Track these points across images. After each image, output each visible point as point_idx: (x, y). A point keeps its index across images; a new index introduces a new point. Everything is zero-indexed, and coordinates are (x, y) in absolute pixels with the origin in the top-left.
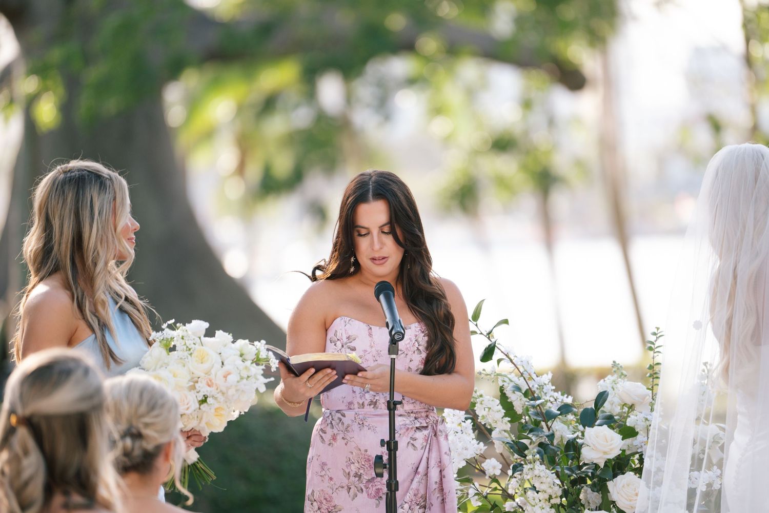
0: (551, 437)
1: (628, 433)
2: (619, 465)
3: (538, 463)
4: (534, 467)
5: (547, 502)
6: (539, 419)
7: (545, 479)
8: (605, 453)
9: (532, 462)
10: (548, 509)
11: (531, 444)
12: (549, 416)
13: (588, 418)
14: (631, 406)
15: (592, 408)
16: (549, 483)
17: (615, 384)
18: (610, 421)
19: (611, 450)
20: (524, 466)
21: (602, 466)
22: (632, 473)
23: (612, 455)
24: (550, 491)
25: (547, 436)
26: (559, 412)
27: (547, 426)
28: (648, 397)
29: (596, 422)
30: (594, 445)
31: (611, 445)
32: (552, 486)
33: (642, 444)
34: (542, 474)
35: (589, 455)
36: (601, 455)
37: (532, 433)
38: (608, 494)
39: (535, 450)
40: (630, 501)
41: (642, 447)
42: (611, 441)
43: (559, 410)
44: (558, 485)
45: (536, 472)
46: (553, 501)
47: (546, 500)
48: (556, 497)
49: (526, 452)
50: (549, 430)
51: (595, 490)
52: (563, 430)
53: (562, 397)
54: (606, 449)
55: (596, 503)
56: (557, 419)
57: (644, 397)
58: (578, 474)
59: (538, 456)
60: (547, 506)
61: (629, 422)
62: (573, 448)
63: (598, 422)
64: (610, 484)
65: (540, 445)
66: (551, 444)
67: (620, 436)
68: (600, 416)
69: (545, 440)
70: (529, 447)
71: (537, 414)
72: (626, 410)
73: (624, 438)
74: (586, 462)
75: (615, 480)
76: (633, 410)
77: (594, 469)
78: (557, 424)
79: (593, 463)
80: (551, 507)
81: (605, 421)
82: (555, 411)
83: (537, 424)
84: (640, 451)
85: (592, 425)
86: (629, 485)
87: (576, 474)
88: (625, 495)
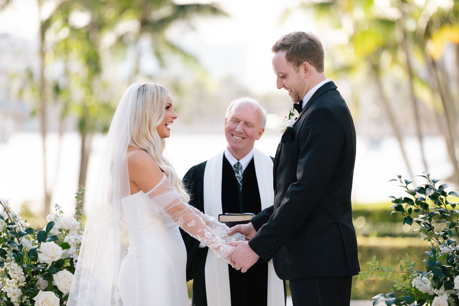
0: (21, 247)
1: (66, 246)
2: (58, 265)
3: (13, 262)
4: (10, 264)
5: (16, 285)
6: (14, 236)
7: (16, 271)
8: (52, 258)
9: (10, 261)
10: (17, 289)
11: (8, 250)
12: (20, 235)
13: (42, 237)
14: (68, 231)
15: (44, 231)
16: (19, 274)
17: (57, 217)
18: (55, 238)
19: (56, 256)
20: (5, 263)
21: (50, 265)
22: (65, 270)
23: (56, 260)
24: (18, 278)
25: (19, 246)
26: (26, 233)
27: (18, 240)
28: (77, 226)
29: (46, 239)
30: (46, 252)
31: (56, 253)
32: (20, 276)
33: (73, 253)
34: (15, 269)
35: (42, 258)
36: (50, 259)
37: (9, 244)
38: (53, 281)
39: (12, 254)
40: (66, 286)
41: (72, 255)
42: (56, 251)
43: (25, 231)
44: (23, 275)
45: (12, 267)
46: (20, 284)
47: (16, 283)
48: (22, 282)
49: (7, 255)
50: (19, 243)
51: (45, 279)
52: (28, 243)
53: (25, 223)
54: (53, 256)
55: (44, 286)
56: (24, 237)
57: (75, 226)
58: (36, 269)
59: (13, 258)
60: (17, 287)
61: (66, 240)
62: (34, 254)
63: (48, 239)
64: (54, 276)
65: (14, 251)
66: (21, 251)
67: (61, 248)
68: (49, 236)
69: (17, 248)
70: (8, 252)
71: (12, 233)
72: (64, 232)
73: (63, 249)
74: (41, 262)
75: (57, 273)
76: (68, 233)
77: (45, 267)
78: (23, 240)
79: (44, 263)
80: (19, 288)
81: (52, 238)
82: (24, 232)
83: (12, 239)
84: (71, 257)
85: (44, 241)
86: (65, 277)
87: (34, 269)
88: (62, 283)
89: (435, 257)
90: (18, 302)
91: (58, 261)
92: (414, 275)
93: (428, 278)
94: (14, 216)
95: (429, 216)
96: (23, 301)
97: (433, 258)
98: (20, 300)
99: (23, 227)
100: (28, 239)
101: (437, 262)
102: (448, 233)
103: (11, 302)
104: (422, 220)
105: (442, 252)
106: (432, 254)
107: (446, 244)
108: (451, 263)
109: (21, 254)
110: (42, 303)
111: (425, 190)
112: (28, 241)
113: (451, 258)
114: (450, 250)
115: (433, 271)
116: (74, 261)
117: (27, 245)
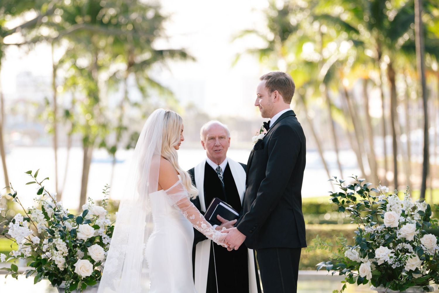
0: (65, 228)
1: (96, 227)
2: (91, 241)
3: (59, 238)
4: (57, 240)
5: (62, 255)
6: (59, 220)
7: (62, 245)
8: (87, 235)
9: (57, 238)
10: (62, 258)
11: (55, 230)
12: (65, 219)
13: (80, 221)
14: (98, 216)
15: (81, 217)
16: (63, 247)
17: (90, 207)
18: (89, 222)
19: (90, 234)
20: (54, 239)
21: (86, 241)
22: (96, 244)
23: (90, 237)
24: (63, 250)
25: (63, 227)
26: (68, 218)
27: (63, 223)
28: (105, 213)
30: (83, 232)
31: (90, 232)
33: (102, 233)
34: (61, 243)
35: (80, 236)
36: (85, 236)
37: (56, 226)
38: (87, 253)
39: (59, 233)
40: (97, 256)
41: (101, 233)
42: (90, 230)
43: (68, 216)
44: (66, 248)
45: (59, 242)
46: (64, 255)
47: (61, 254)
48: (66, 253)
49: (55, 234)
50: (63, 225)
51: (82, 251)
52: (69, 225)
53: (67, 211)
54: (88, 234)
55: (81, 256)
56: (66, 221)
57: (103, 213)
59: (60, 236)
60: (62, 256)
61: (97, 222)
62: (74, 232)
63: (84, 222)
64: (89, 249)
65: (60, 231)
66: (64, 231)
67: (94, 229)
68: (85, 220)
69: (62, 229)
70: (55, 231)
71: (59, 218)
72: (95, 217)
73: (95, 229)
74: (79, 239)
75: (91, 247)
76: (98, 218)
77: (82, 242)
78: (66, 223)
79: (82, 240)
80: (63, 257)
81: (87, 222)
82: (66, 217)
83: (59, 222)
84: (101, 235)
85: (81, 223)
86: (96, 249)
87: (74, 244)
88: (95, 254)
89: (361, 235)
90: (63, 268)
91: (91, 238)
92: (346, 248)
93: (357, 250)
94: (60, 206)
95: (357, 206)
96: (66, 267)
97: (360, 236)
98: (64, 266)
99: (65, 213)
100: (69, 222)
101: (363, 238)
102: (370, 218)
103: (58, 267)
104: (352, 209)
105: (366, 232)
106: (359, 233)
107: (369, 226)
108: (373, 240)
109: (65, 233)
110: (81, 268)
111: (354, 187)
112: (70, 224)
113: (373, 236)
114: (372, 230)
115: (360, 245)
116: (103, 238)
117: (69, 227)
